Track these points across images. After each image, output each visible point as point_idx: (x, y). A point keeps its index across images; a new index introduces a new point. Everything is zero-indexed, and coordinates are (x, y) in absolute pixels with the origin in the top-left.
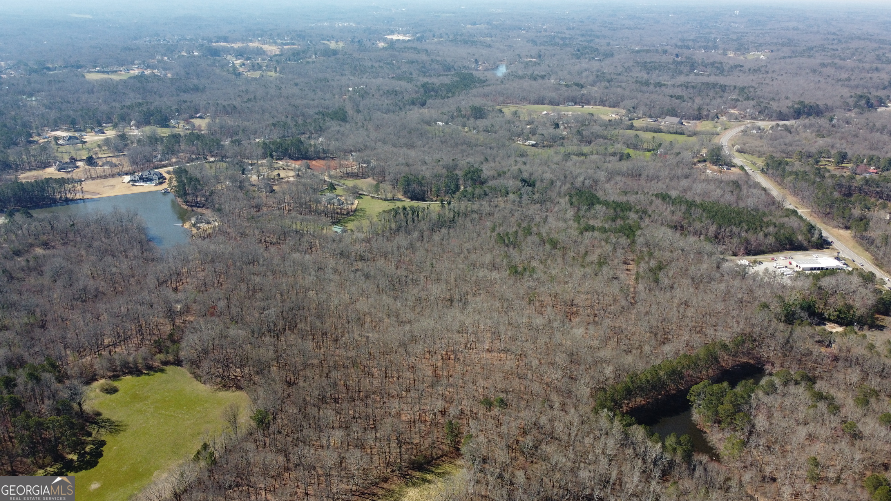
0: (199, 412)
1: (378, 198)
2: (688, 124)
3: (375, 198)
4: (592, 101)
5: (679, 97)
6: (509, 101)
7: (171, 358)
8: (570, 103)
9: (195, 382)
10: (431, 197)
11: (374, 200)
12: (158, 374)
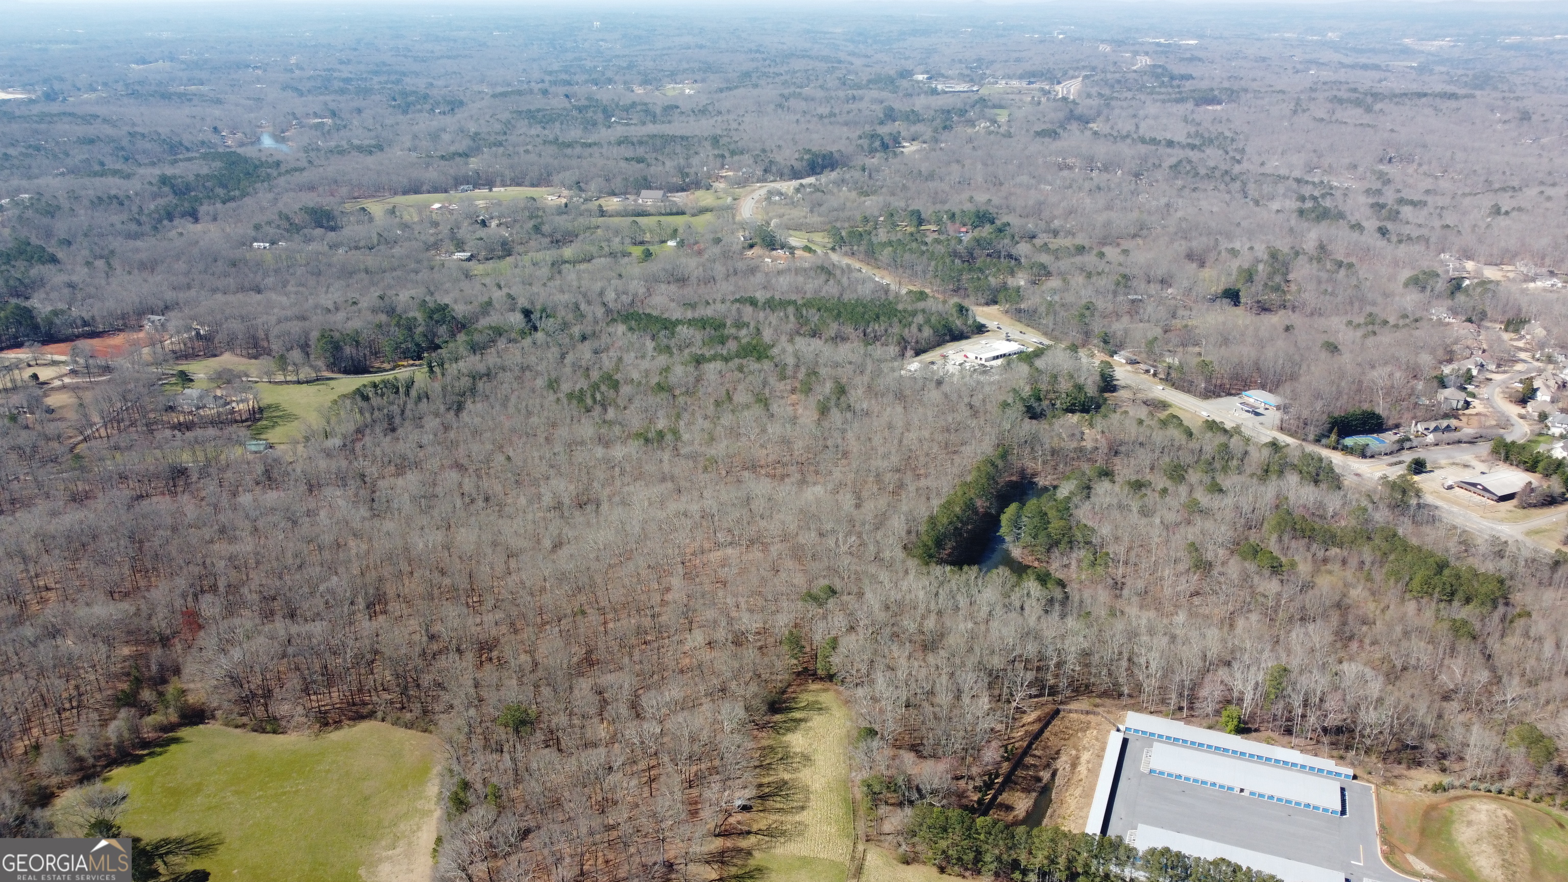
0: (328, 771)
1: (287, 382)
2: (679, 198)
3: (281, 383)
4: (498, 180)
5: (640, 160)
6: (356, 194)
7: (174, 718)
8: (466, 187)
9: (263, 737)
10: (377, 365)
11: (280, 387)
12: (173, 747)
